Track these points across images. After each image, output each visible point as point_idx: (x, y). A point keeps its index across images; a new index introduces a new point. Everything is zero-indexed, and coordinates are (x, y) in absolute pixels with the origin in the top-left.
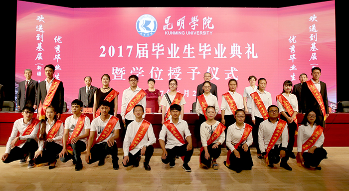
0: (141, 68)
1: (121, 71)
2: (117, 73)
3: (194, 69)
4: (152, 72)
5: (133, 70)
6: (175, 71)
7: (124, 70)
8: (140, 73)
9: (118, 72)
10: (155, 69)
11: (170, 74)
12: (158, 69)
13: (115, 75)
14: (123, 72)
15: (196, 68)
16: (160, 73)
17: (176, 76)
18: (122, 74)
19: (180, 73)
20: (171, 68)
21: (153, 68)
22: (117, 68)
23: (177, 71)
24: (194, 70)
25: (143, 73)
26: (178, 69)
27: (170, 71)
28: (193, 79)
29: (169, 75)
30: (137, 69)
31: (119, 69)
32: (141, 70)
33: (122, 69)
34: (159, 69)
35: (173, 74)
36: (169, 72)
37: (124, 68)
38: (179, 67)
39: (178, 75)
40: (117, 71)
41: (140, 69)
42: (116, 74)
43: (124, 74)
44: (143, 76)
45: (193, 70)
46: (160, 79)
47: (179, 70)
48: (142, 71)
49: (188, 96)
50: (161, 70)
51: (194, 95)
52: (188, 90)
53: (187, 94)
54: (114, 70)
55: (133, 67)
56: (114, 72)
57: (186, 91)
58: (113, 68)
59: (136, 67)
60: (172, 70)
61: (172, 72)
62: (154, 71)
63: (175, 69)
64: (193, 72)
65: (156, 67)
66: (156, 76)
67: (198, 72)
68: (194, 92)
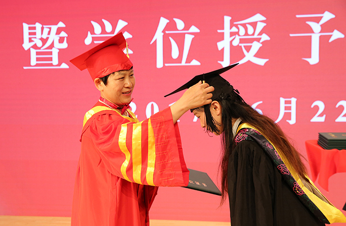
0: (121, 24)
1: (54, 37)
2: (39, 44)
3: (317, 20)
4: (159, 36)
5: (93, 33)
6: (242, 31)
7: (63, 34)
9: (44, 41)
10: (171, 26)
11: (224, 45)
12: (180, 24)
13: (33, 52)
14: (61, 40)
15: (327, 16)
16: (188, 39)
17: (248, 49)
18: (58, 45)
19: (265, 37)
20: (227, 19)
21: (163, 22)
22: (38, 26)
23: (250, 30)
24: (316, 27)
26: (254, 25)
27: (227, 30)
28: (314, 59)
29: (220, 45)
30: (108, 27)
31: (46, 30)
33: (54, 28)
34: (187, 27)
35: (236, 43)
36: (221, 37)
37: (61, 24)
38: (258, 17)
39: (256, 46)
40: (39, 35)
41: (117, 30)
42: (35, 47)
43: (65, 45)
45: (312, 24)
46: (188, 61)
47: (260, 26)
48: (127, 35)
49: (293, 121)
50: (194, 29)
51: (319, 116)
52: (294, 100)
53: (290, 113)
54: (30, 34)
55: (92, 22)
56: (30, 40)
57: (286, 102)
58: (26, 26)
59: (103, 20)
60: (234, 29)
61: (232, 34)
62: (167, 32)
63: (244, 26)
64: (313, 32)
65: (175, 19)
66: (175, 54)
67: (332, 31)
68: (317, 108)
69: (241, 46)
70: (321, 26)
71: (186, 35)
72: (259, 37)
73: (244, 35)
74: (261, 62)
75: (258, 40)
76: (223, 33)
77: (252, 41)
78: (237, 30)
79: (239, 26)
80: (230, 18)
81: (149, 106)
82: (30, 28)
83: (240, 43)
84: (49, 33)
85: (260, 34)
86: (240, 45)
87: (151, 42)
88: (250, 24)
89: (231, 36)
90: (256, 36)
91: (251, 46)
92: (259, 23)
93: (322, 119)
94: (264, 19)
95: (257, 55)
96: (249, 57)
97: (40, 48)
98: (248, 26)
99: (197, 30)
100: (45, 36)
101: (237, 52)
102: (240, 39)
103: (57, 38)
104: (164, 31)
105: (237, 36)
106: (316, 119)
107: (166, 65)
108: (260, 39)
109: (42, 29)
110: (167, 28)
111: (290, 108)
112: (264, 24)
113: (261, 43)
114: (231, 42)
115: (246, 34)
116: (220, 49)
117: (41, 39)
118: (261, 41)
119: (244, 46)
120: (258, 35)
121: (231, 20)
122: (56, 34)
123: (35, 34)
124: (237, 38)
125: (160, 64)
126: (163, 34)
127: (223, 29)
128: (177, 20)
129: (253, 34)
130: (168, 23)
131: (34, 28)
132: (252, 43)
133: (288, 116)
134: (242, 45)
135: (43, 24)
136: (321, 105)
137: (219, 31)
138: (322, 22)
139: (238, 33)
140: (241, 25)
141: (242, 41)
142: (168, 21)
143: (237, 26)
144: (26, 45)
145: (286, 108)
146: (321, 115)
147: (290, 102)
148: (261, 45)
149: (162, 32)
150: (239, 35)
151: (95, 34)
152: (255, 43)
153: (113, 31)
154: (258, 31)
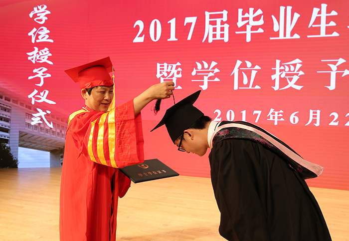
0: (214, 64)
1: (174, 71)
2: (166, 75)
3: (335, 63)
4: (236, 71)
5: (197, 69)
6: (287, 69)
7: (180, 69)
8: (211, 74)
9: (168, 73)
10: (244, 65)
11: (276, 77)
12: (249, 64)
13: (162, 80)
14: (178, 73)
15: (341, 61)
16: (254, 73)
17: (291, 80)
18: (176, 76)
19: (301, 73)
20: (278, 62)
21: (239, 63)
22: (166, 64)
23: (292, 68)
24: (334, 67)
25: (217, 75)
26: (295, 65)
27: (278, 68)
28: (332, 87)
29: (273, 77)
30: (206, 66)
31: (170, 67)
32: (214, 68)
33: (175, 66)
34: (253, 66)
35: (283, 76)
36: (274, 72)
37: (178, 64)
38: (297, 61)
39: (295, 78)
40: (165, 70)
41: (211, 67)
42: (163, 76)
43: (180, 76)
44: (217, 79)
45: (332, 66)
46: (253, 86)
47: (298, 66)
48: (216, 70)
49: (317, 124)
50: (257, 67)
51: (334, 122)
52: (318, 112)
53: (316, 119)
54: (161, 69)
55: (197, 63)
56: (161, 73)
57: (314, 113)
58: (158, 65)
59: (203, 61)
60: (282, 68)
61: (281, 71)
62: (241, 69)
63: (288, 66)
64: (332, 71)
65: (246, 61)
66: (245, 81)
67: (344, 70)
68: (333, 117)
70: (337, 67)
71: (253, 71)
72: (298, 72)
73: (288, 72)
74: (299, 88)
75: (297, 74)
76: (275, 70)
77: (293, 75)
78: (284, 68)
80: (280, 61)
81: (229, 112)
82: (161, 66)
84: (171, 69)
85: (298, 71)
87: (231, 74)
89: (280, 72)
90: (295, 72)
91: (292, 78)
92: (297, 64)
93: (336, 124)
94: (301, 62)
95: (296, 84)
96: (291, 84)
97: (166, 77)
98: (291, 66)
99: (260, 68)
100: (169, 71)
101: (283, 82)
103: (176, 72)
106: (332, 123)
107: (240, 88)
109: (168, 66)
110: (241, 66)
111: (316, 116)
112: (301, 65)
113: (299, 76)
114: (280, 75)
115: (290, 71)
116: (273, 79)
117: (167, 72)
122: (176, 69)
123: (163, 69)
124: (284, 73)
125: (236, 87)
127: (275, 67)
129: (294, 71)
130: (241, 64)
131: (163, 66)
133: (314, 121)
134: (287, 77)
135: (168, 64)
136: (336, 115)
137: (273, 69)
138: (338, 64)
139: (284, 70)
140: (286, 65)
141: (287, 75)
142: (242, 62)
143: (284, 66)
144: (158, 75)
145: (313, 116)
146: (336, 121)
147: (316, 113)
148: (299, 78)
149: (238, 69)
152: (295, 76)
153: (208, 68)
154: (297, 69)
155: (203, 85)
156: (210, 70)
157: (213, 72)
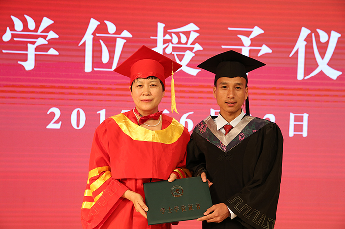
0: (46, 22)
3: (248, 34)
4: (88, 38)
5: (12, 28)
6: (175, 40)
8: (41, 42)
10: (102, 28)
12: (112, 27)
15: (257, 31)
16: (120, 44)
17: (181, 57)
19: (198, 47)
20: (161, 26)
21: (93, 24)
23: (184, 39)
24: (246, 40)
25: (52, 43)
26: (187, 34)
27: (160, 38)
30: (32, 24)
32: (47, 30)
34: (118, 31)
35: (169, 51)
36: (155, 44)
38: (191, 27)
39: (189, 56)
41: (42, 28)
44: (52, 52)
45: (242, 37)
47: (194, 36)
48: (52, 35)
50: (126, 34)
55: (13, 17)
59: (26, 16)
60: (168, 37)
61: (165, 42)
62: (97, 35)
63: (178, 34)
64: (243, 45)
65: (106, 22)
66: (105, 58)
67: (261, 46)
69: (174, 55)
70: (251, 40)
71: (118, 39)
72: (192, 46)
73: (177, 44)
74: (193, 72)
75: (191, 49)
76: (156, 40)
77: (185, 50)
78: (170, 38)
79: (173, 34)
80: (164, 25)
81: (75, 112)
83: (173, 51)
85: (193, 44)
86: (173, 53)
87: (79, 44)
88: (183, 32)
89: (164, 44)
90: (189, 45)
91: (184, 55)
92: (192, 32)
94: (197, 28)
95: (189, 65)
98: (181, 34)
99: (129, 35)
102: (173, 47)
104: (93, 34)
105: (170, 44)
107: (95, 69)
108: (193, 48)
110: (97, 30)
112: (198, 34)
113: (194, 53)
114: (164, 49)
115: (179, 43)
118: (194, 51)
119: (177, 55)
120: (191, 44)
121: (164, 27)
124: (171, 46)
125: (88, 68)
126: (92, 36)
127: (156, 36)
128: (108, 23)
129: (186, 44)
130: (98, 25)
132: (185, 52)
134: (175, 53)
137: (152, 38)
138: (252, 36)
139: (171, 41)
140: (174, 33)
141: (174, 49)
142: (99, 23)
143: (170, 34)
148: (194, 55)
149: (92, 34)
150: (172, 43)
151: (16, 31)
152: (188, 52)
153: (36, 30)
154: (191, 41)
155: (26, 60)
156: (39, 33)
157: (45, 37)
